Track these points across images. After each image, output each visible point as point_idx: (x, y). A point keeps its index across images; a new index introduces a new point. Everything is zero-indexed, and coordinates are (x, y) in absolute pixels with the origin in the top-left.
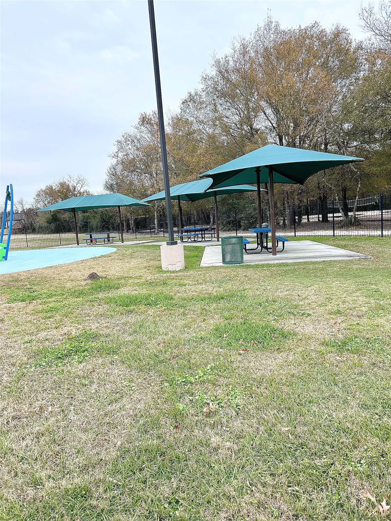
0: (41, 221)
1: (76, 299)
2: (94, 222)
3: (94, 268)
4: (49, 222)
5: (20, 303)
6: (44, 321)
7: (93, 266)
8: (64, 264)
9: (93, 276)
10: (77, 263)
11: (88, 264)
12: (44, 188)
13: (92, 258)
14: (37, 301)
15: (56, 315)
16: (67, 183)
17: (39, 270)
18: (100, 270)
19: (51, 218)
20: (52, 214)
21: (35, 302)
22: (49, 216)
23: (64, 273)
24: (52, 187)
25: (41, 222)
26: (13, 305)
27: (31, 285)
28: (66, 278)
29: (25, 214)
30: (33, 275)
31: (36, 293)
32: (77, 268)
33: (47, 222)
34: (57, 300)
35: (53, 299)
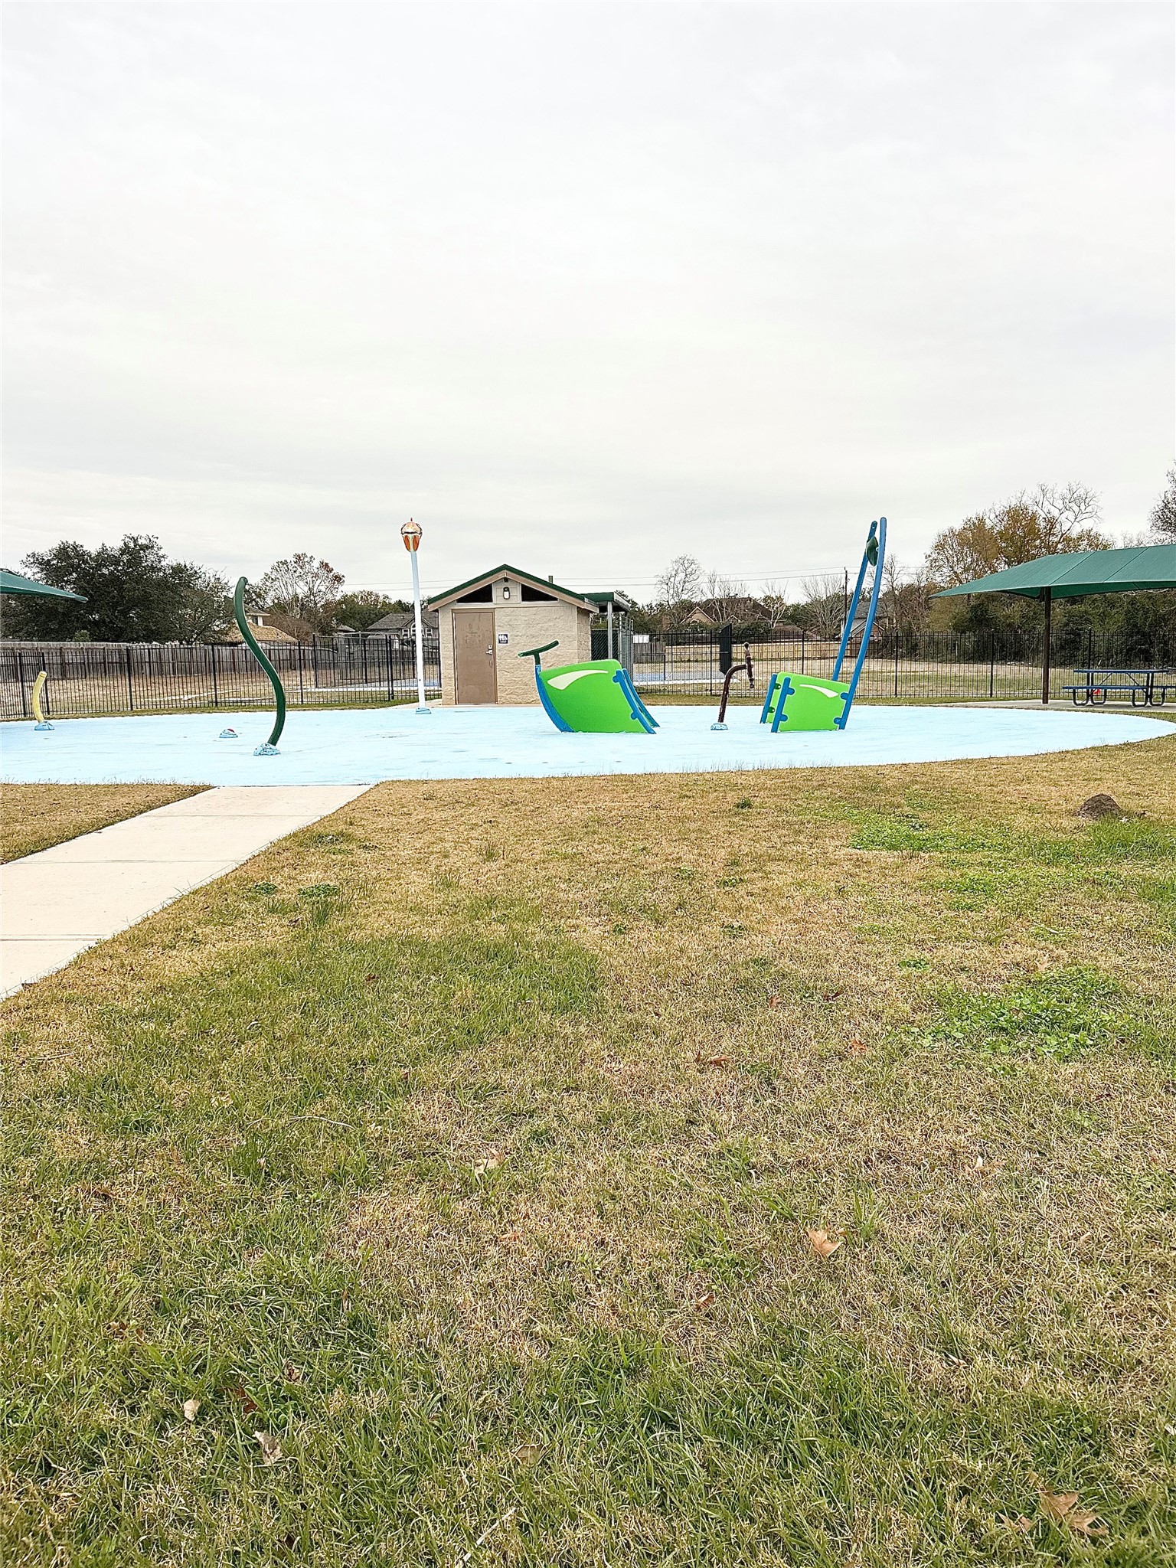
0: (937, 623)
1: (1044, 868)
2: (1103, 633)
3: (1100, 779)
4: (960, 628)
5: (884, 853)
6: (953, 914)
7: (1099, 773)
8: (1007, 757)
9: (1100, 807)
10: (1045, 757)
11: (1083, 764)
12: (958, 526)
13: (1093, 748)
14: (932, 854)
15: (986, 904)
16: (1030, 508)
17: (934, 767)
18: (1121, 790)
19: (968, 616)
20: (972, 603)
21: (927, 856)
22: (963, 610)
23: (1007, 783)
24: (982, 521)
25: (936, 627)
26: (867, 855)
27: (913, 808)
28: (1013, 799)
29: (895, 603)
30: (918, 779)
31: (927, 833)
32: (1045, 774)
33: (956, 627)
34: (990, 862)
35: (978, 857)
